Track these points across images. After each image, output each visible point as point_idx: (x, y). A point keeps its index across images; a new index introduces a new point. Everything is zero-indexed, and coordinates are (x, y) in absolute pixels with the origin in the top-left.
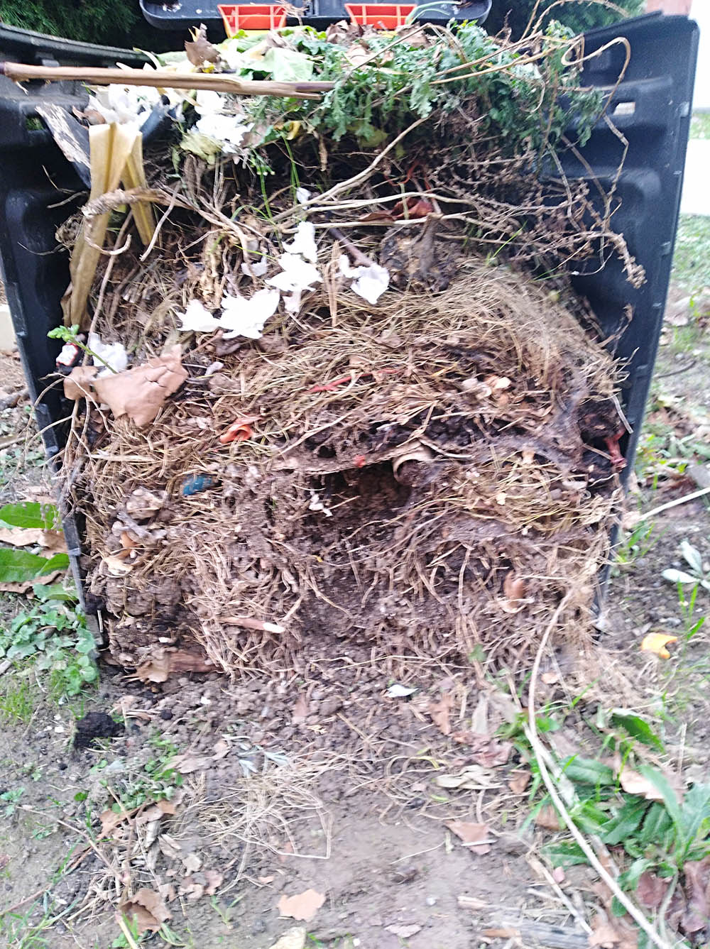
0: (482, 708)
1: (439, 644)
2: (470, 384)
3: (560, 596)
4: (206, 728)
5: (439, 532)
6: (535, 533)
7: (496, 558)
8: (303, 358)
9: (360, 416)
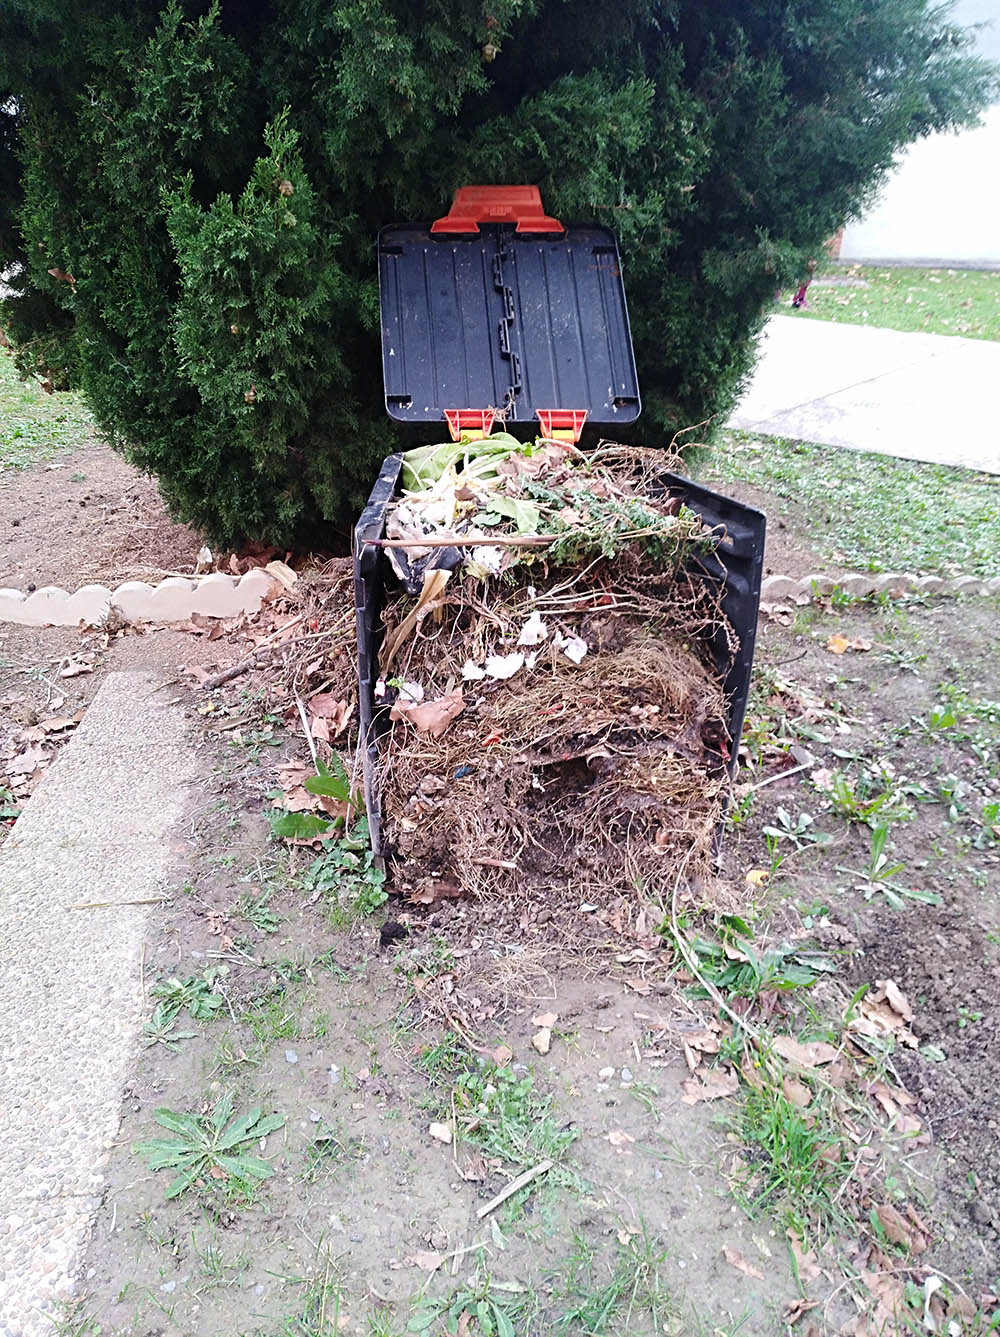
0: (642, 916)
1: (613, 877)
2: (635, 709)
3: (691, 843)
4: (464, 931)
5: (614, 802)
6: (675, 802)
7: (650, 819)
8: (534, 695)
9: (567, 729)
